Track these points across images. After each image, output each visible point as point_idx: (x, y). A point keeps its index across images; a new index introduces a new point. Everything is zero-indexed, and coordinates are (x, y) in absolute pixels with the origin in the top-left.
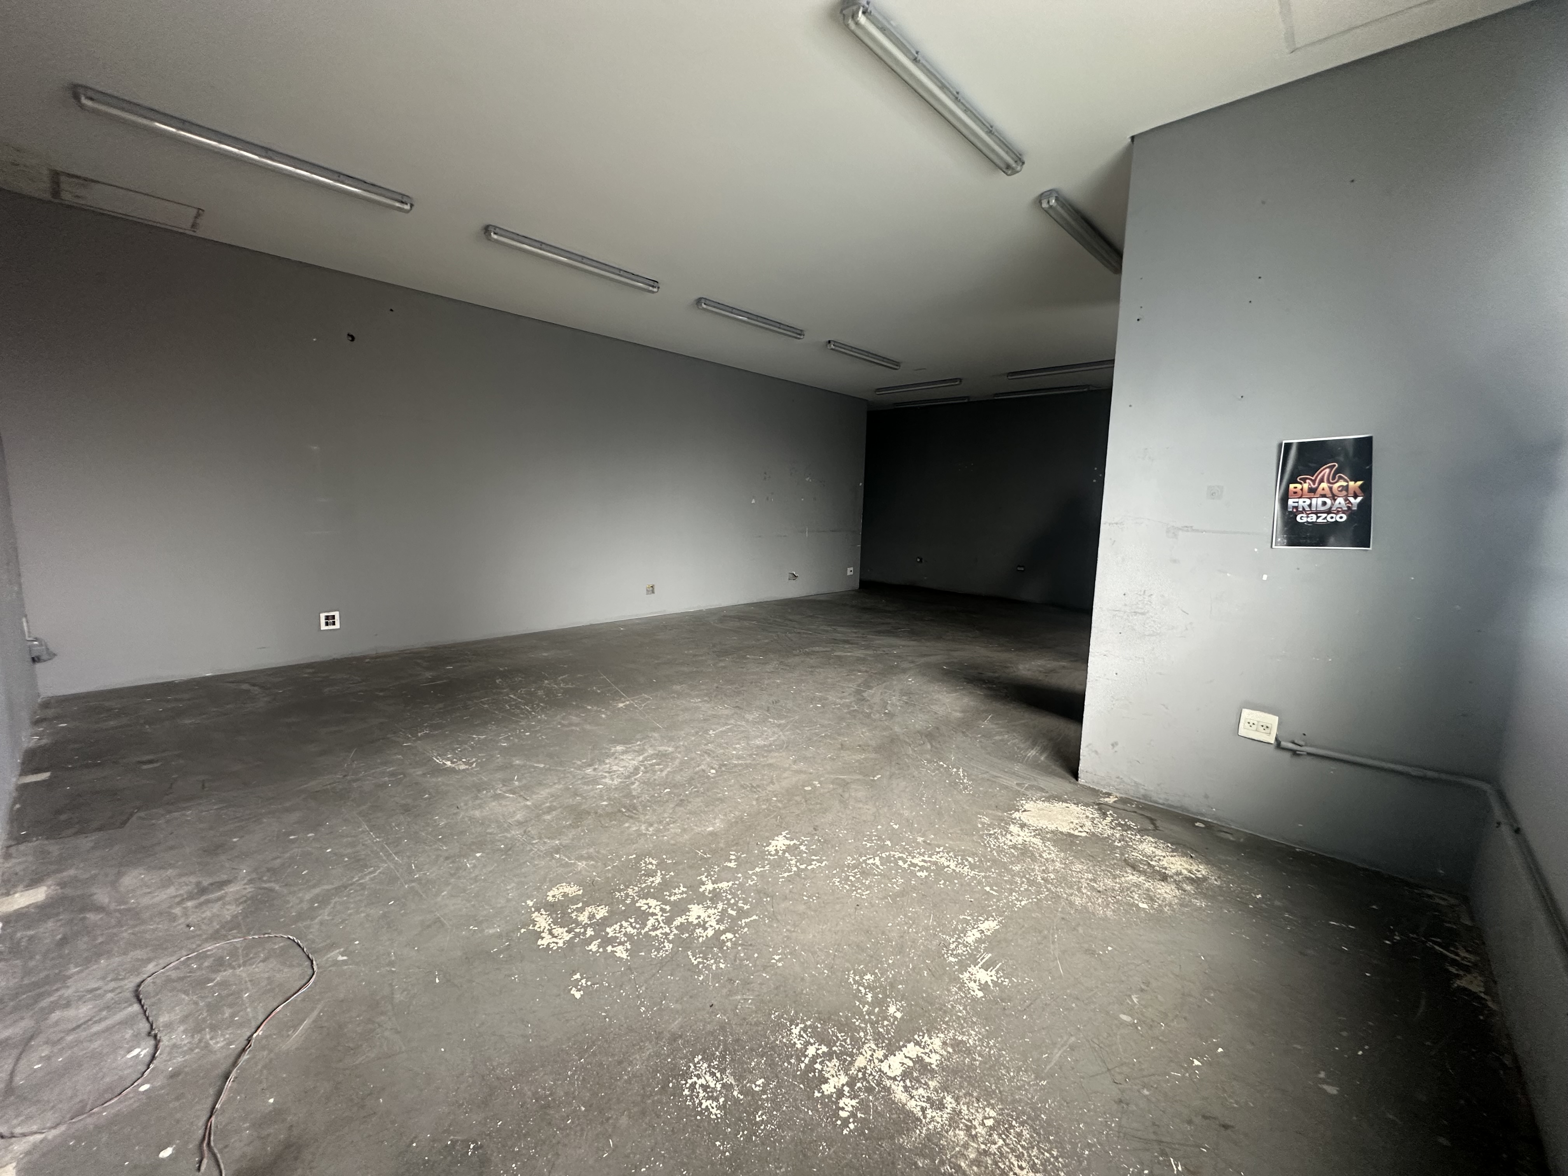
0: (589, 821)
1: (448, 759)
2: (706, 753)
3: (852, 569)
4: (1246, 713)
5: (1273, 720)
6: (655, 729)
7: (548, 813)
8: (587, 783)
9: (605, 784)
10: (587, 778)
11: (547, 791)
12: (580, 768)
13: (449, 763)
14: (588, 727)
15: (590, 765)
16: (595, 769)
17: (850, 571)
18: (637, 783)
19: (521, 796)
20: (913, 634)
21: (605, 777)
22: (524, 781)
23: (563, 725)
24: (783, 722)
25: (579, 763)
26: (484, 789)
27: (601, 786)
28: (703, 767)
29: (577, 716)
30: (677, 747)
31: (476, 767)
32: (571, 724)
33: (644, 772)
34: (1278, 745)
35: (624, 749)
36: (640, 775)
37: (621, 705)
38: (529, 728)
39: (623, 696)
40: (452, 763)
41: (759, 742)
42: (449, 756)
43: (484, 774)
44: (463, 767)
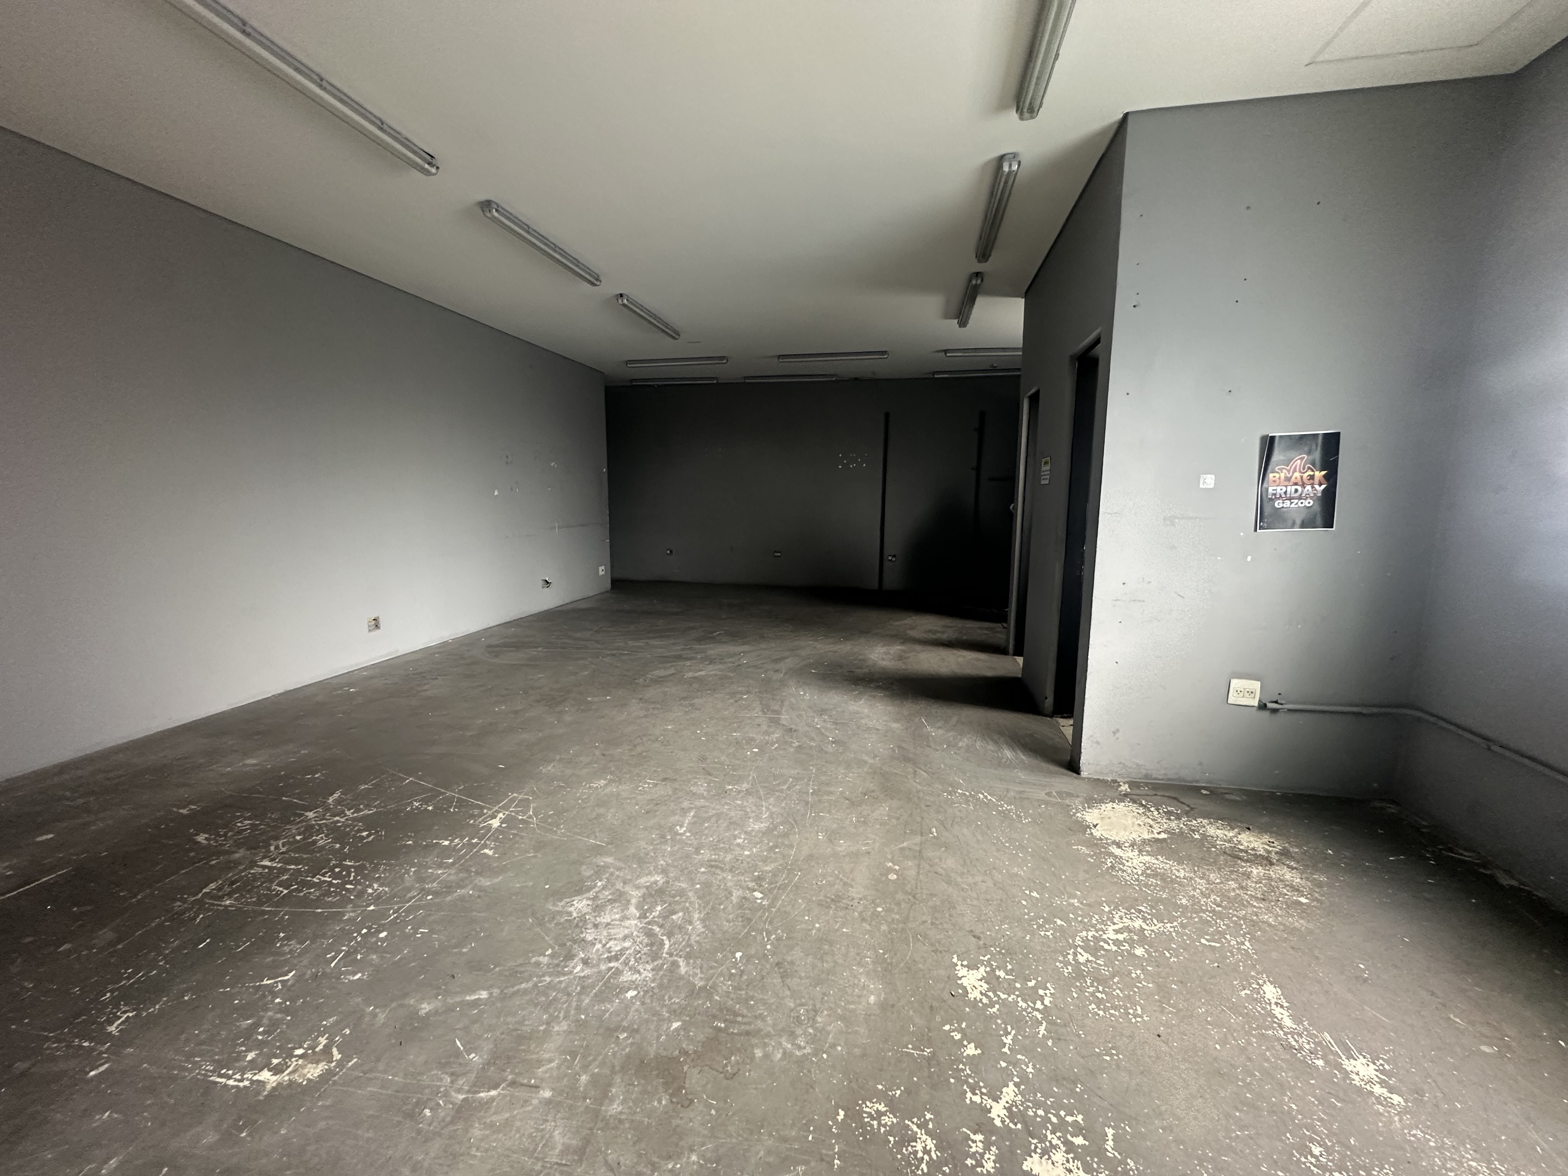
0: (694, 1078)
1: (255, 1067)
2: (712, 866)
3: (603, 568)
4: (1235, 683)
5: (1256, 685)
6: (597, 850)
7: (604, 1096)
8: (600, 998)
9: (633, 985)
10: (593, 987)
11: (550, 1046)
12: (557, 970)
13: (265, 1075)
14: (485, 882)
15: (570, 956)
16: (586, 962)
17: (601, 570)
18: (681, 962)
19: (513, 1084)
20: (735, 636)
21: (618, 972)
22: (488, 1047)
23: (436, 894)
24: (745, 786)
25: (544, 960)
26: (421, 1104)
27: (631, 993)
28: (737, 894)
29: (440, 866)
30: (664, 872)
31: (346, 1058)
32: (449, 888)
33: (670, 935)
34: (1262, 706)
35: (590, 902)
36: (667, 942)
37: (495, 823)
38: (376, 921)
39: (484, 808)
40: (277, 1070)
41: (756, 826)
42: (250, 1056)
43: (381, 1066)
44: (314, 1071)
